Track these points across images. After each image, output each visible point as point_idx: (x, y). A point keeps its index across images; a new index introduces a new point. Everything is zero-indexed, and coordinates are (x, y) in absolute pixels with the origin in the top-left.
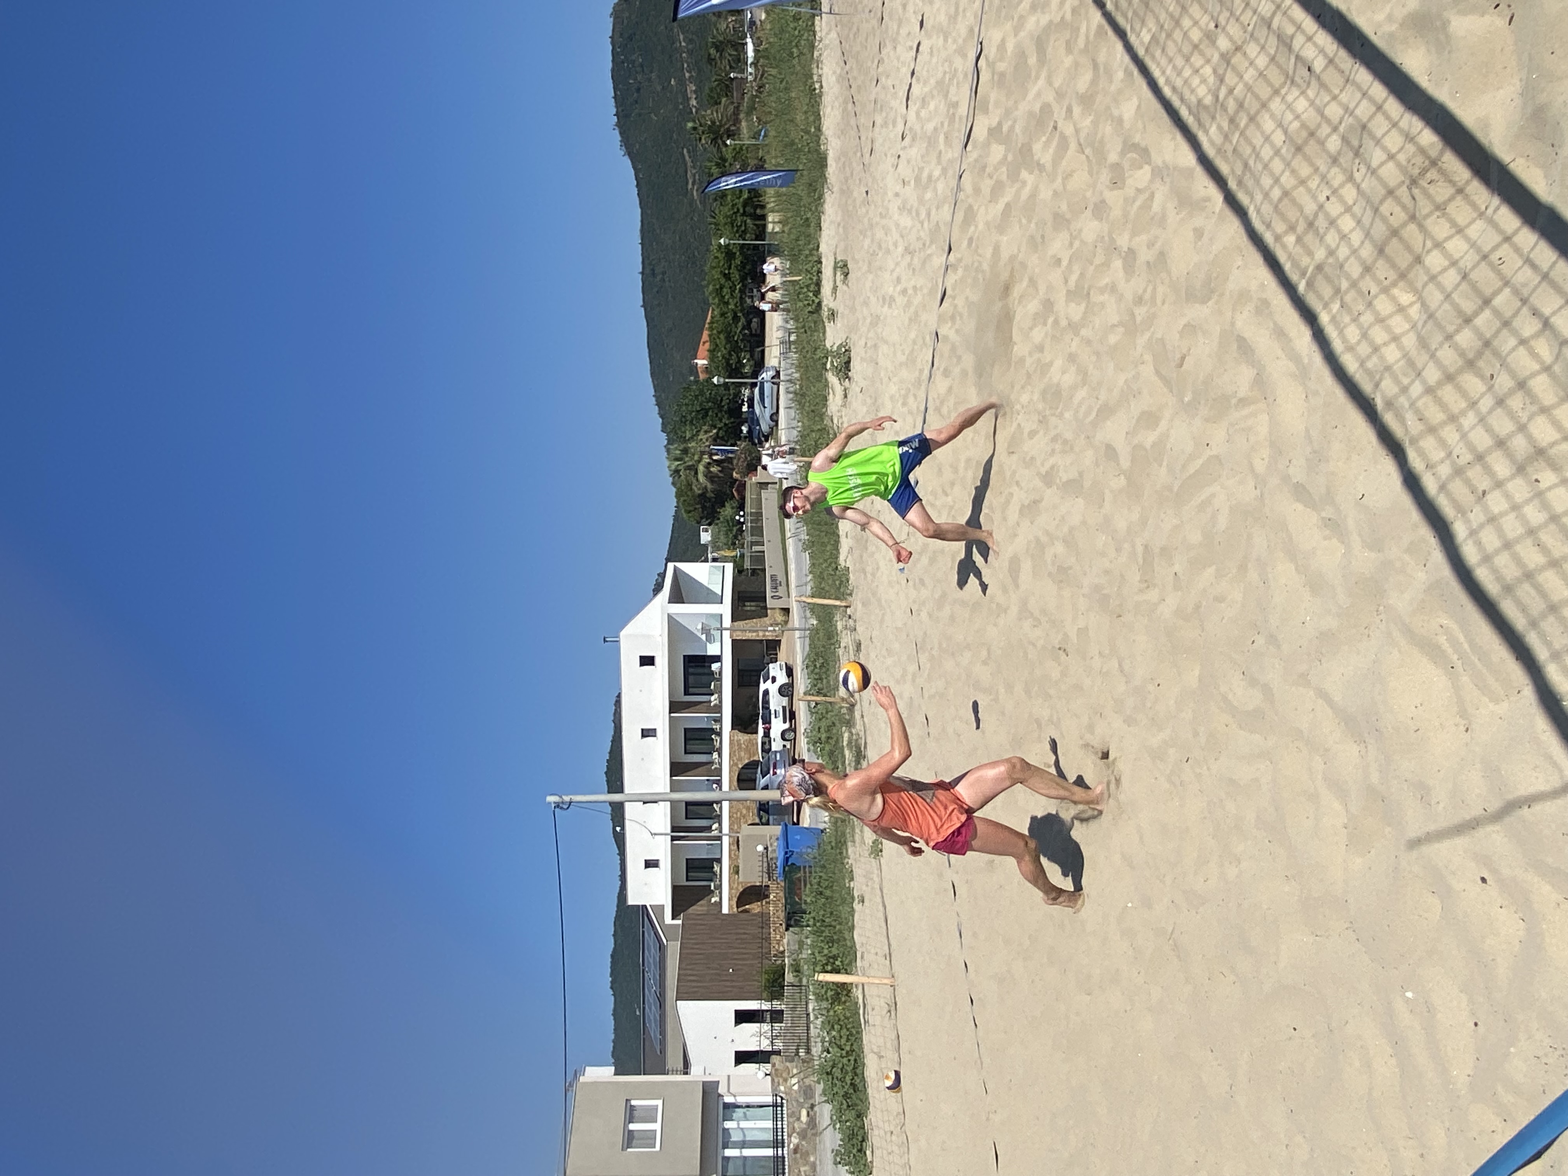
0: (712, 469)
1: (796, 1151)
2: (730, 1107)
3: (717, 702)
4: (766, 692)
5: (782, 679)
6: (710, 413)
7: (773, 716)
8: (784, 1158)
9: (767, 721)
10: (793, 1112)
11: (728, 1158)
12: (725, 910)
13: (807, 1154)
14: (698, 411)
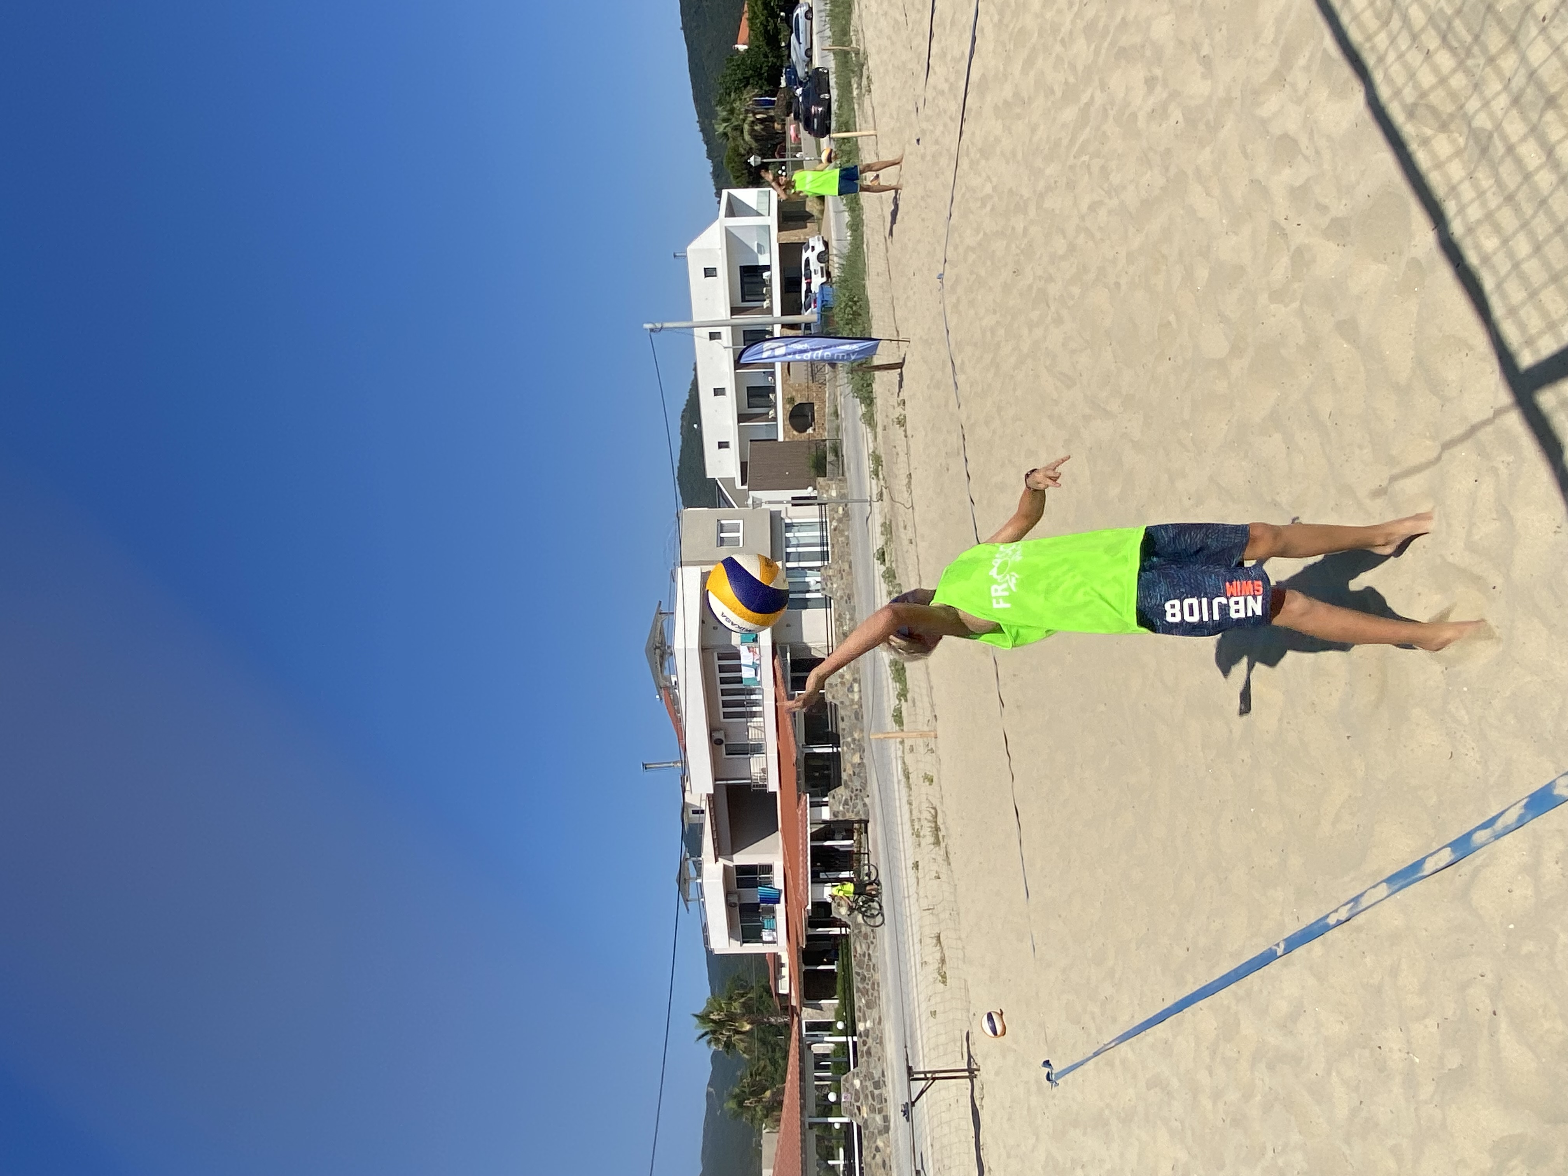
0: (756, 128)
1: (835, 530)
2: (789, 527)
3: (769, 305)
4: (807, 261)
5: (820, 247)
6: (751, 81)
7: (813, 274)
8: (828, 551)
9: (809, 277)
10: (833, 509)
11: (790, 553)
12: (781, 439)
13: (843, 531)
14: (739, 80)
